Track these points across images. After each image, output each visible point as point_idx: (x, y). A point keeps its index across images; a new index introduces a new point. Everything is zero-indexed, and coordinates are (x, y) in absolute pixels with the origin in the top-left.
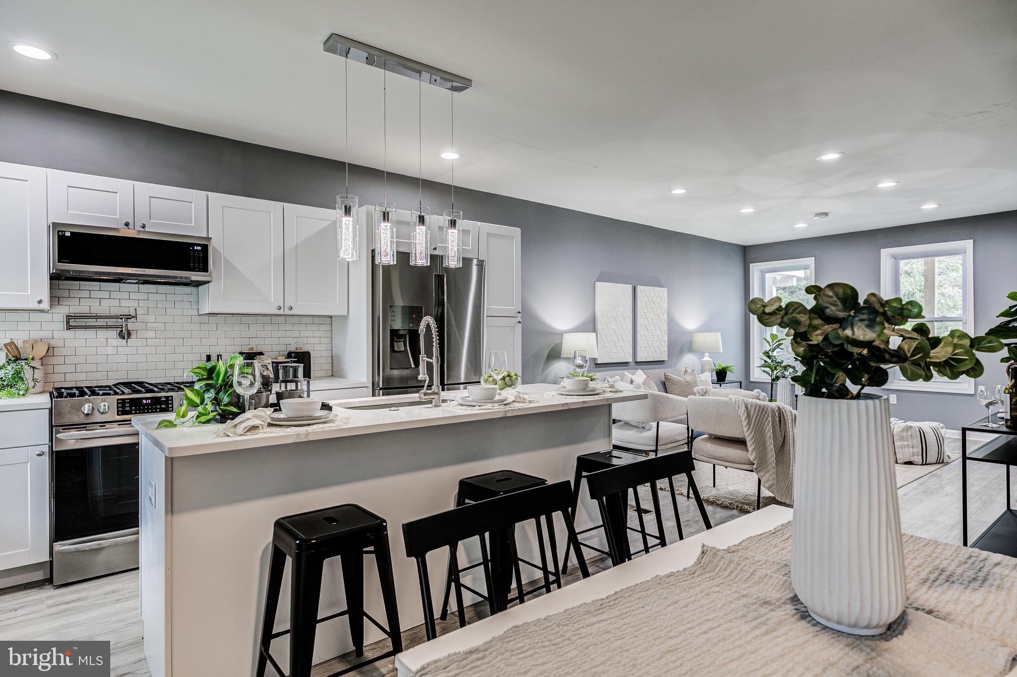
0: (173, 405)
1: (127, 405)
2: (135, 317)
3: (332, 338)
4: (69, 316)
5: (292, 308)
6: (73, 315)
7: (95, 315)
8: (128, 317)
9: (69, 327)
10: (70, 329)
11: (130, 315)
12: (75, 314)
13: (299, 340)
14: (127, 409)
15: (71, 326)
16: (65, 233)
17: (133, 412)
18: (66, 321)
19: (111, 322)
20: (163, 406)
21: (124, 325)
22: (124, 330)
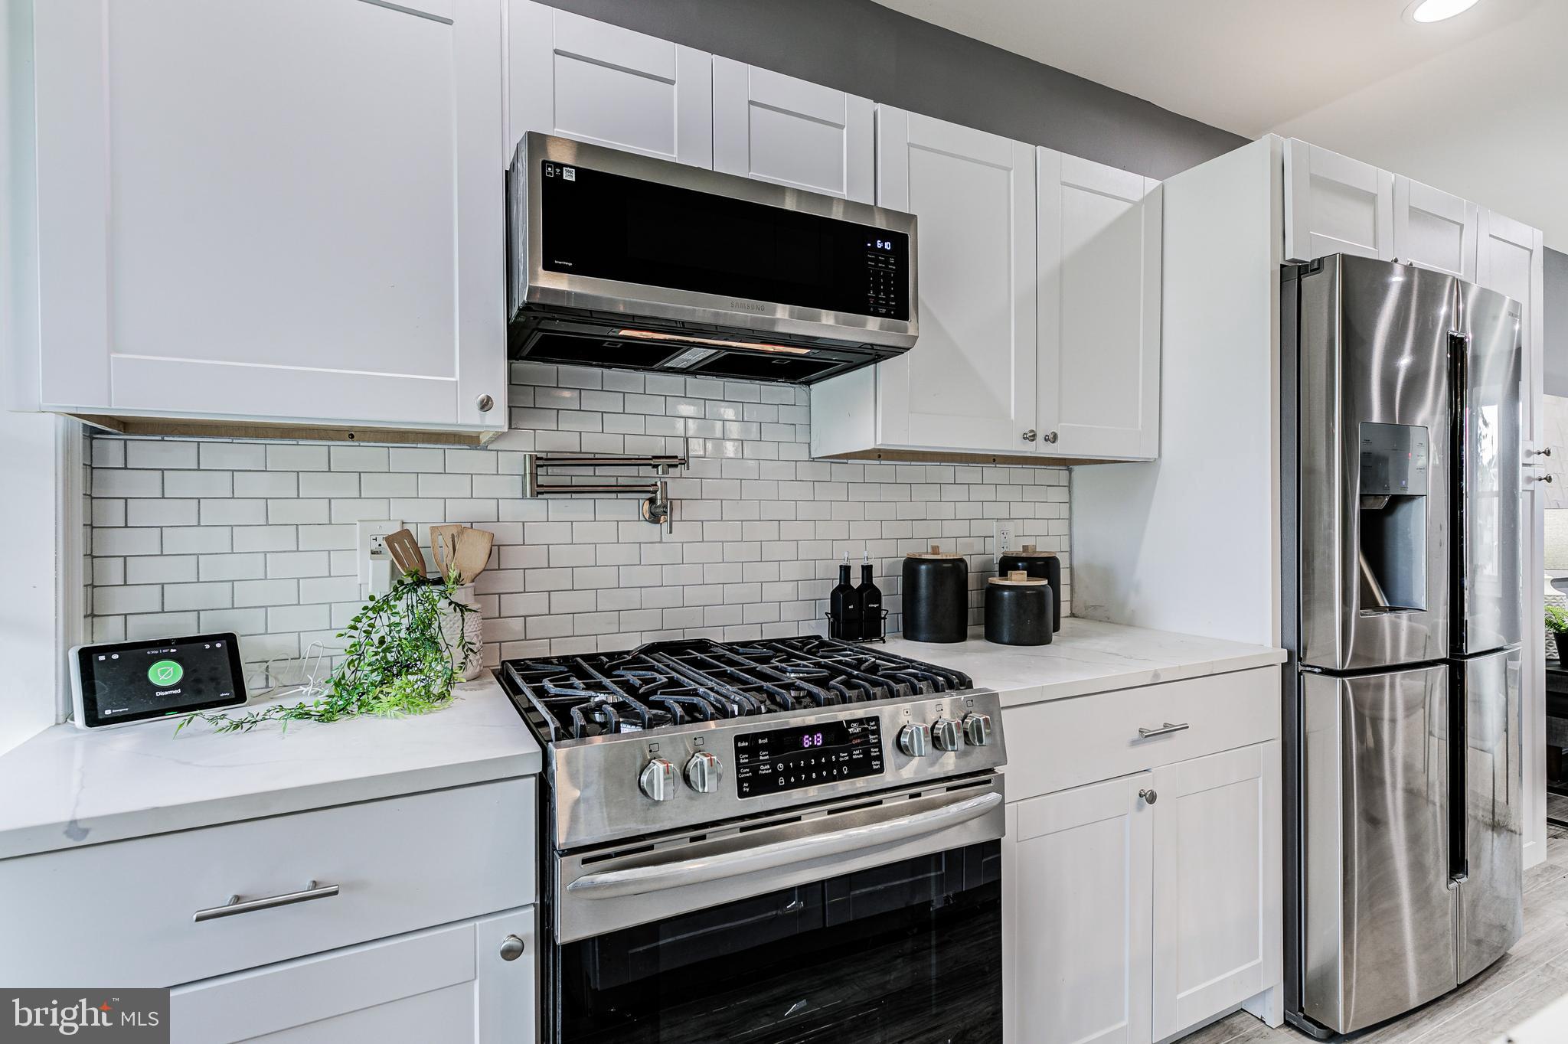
0: (881, 751)
1: (764, 756)
2: (684, 462)
3: (1070, 519)
4: (538, 458)
5: (1055, 437)
6: (543, 455)
7: (592, 456)
8: (673, 462)
9: (539, 491)
10: (538, 493)
11: (676, 457)
12: (547, 452)
13: (1009, 526)
14: (765, 770)
15: (542, 486)
16: (562, 172)
17: (782, 781)
18: (531, 473)
19: (625, 475)
20: (857, 754)
21: (659, 484)
22: (659, 497)
